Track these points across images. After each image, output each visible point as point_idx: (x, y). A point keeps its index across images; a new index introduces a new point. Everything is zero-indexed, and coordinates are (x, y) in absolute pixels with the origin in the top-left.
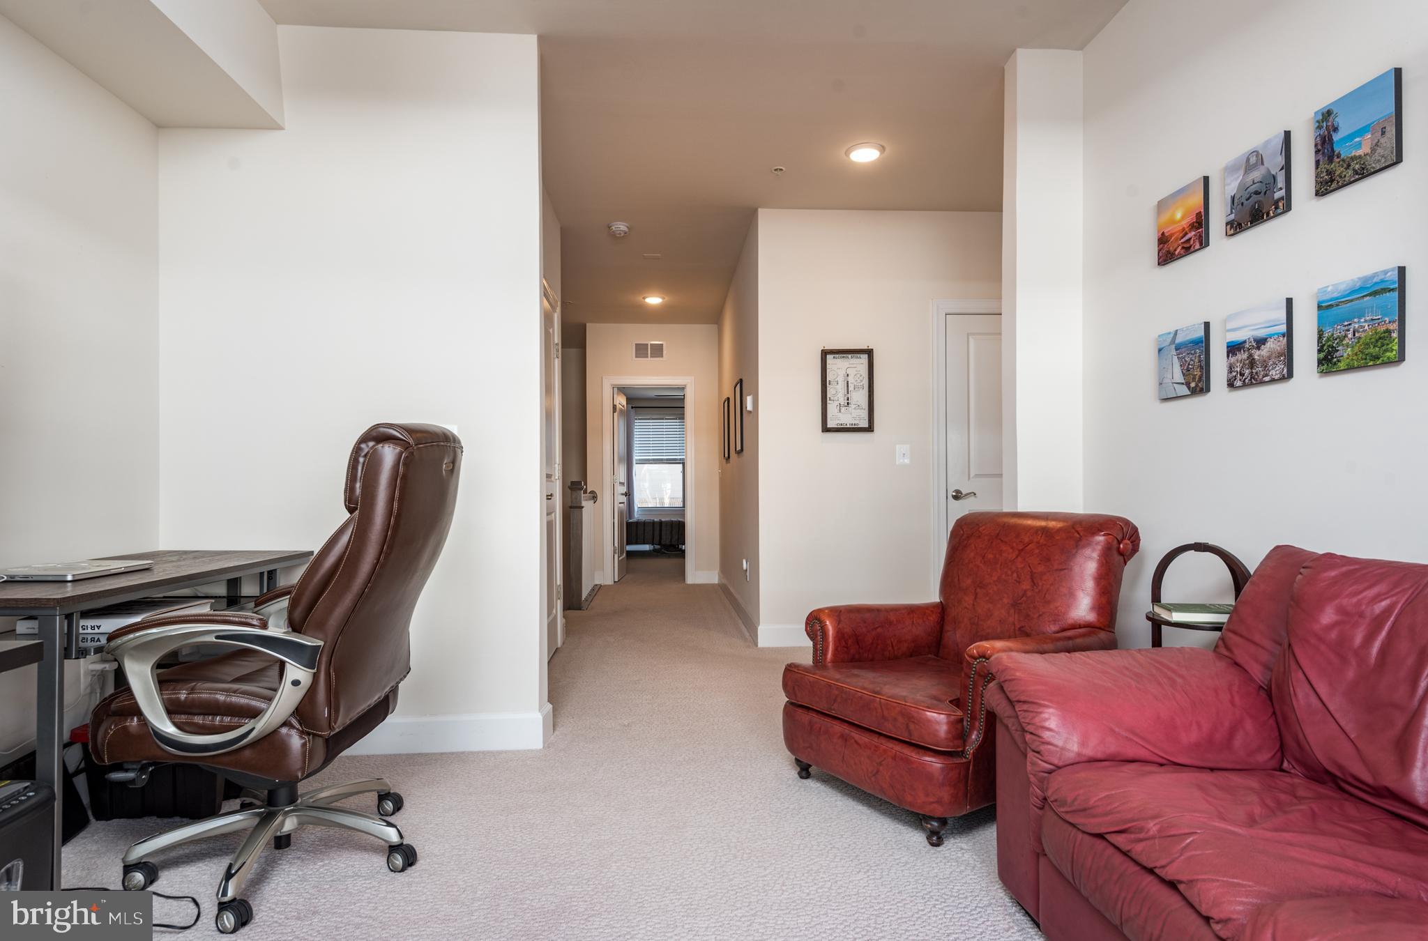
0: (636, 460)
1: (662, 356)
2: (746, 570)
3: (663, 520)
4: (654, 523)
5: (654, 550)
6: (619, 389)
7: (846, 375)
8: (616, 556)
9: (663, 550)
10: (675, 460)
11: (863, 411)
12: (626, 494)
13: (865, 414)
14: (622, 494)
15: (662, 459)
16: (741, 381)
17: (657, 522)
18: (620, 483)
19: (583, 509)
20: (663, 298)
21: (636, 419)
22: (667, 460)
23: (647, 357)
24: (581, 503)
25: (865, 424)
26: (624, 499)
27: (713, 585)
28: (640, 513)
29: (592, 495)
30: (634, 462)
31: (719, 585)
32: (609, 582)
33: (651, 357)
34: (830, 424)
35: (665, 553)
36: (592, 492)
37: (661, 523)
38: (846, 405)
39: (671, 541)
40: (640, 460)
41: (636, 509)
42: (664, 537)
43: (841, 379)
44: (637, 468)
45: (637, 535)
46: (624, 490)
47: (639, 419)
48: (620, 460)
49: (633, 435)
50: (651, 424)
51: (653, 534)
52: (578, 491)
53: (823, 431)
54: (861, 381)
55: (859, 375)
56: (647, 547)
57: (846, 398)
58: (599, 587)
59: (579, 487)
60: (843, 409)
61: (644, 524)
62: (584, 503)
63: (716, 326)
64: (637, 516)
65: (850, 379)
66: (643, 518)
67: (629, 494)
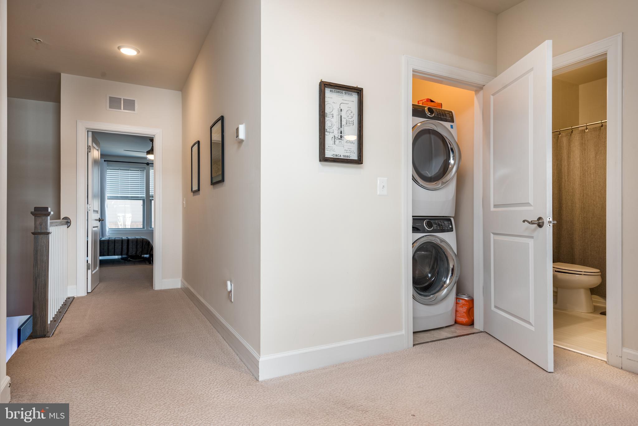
0: (108, 197)
1: (134, 110)
2: (231, 291)
3: (130, 238)
4: (122, 241)
5: (122, 259)
6: (93, 133)
7: (340, 110)
8: (90, 271)
9: (129, 259)
10: (138, 197)
11: (352, 144)
12: (100, 220)
13: (355, 148)
14: (96, 220)
15: (128, 197)
16: (222, 119)
17: (125, 240)
18: (94, 211)
19: (50, 235)
20: (138, 52)
21: (108, 169)
22: (132, 197)
23: (121, 109)
24: (47, 229)
25: (355, 157)
26: (98, 224)
27: (176, 290)
28: (110, 232)
29: (66, 221)
30: (106, 198)
31: (181, 288)
32: (82, 293)
33: (124, 109)
34: (328, 154)
35: (131, 261)
36: (65, 218)
37: (128, 240)
38: (340, 138)
39: (136, 253)
40: (111, 197)
41: (107, 229)
42: (130, 250)
43: (335, 113)
44: (108, 202)
45: (108, 249)
46: (98, 216)
47: (110, 169)
48: (94, 196)
49: (106, 181)
50: (120, 173)
51: (122, 248)
52: (44, 217)
53: (320, 161)
54: (352, 117)
55: (350, 111)
56: (116, 257)
57: (340, 132)
58: (71, 299)
59: (45, 213)
60: (337, 141)
61: (115, 241)
62: (51, 229)
63: (181, 92)
64: (108, 235)
65: (343, 114)
66: (113, 237)
67: (102, 220)
